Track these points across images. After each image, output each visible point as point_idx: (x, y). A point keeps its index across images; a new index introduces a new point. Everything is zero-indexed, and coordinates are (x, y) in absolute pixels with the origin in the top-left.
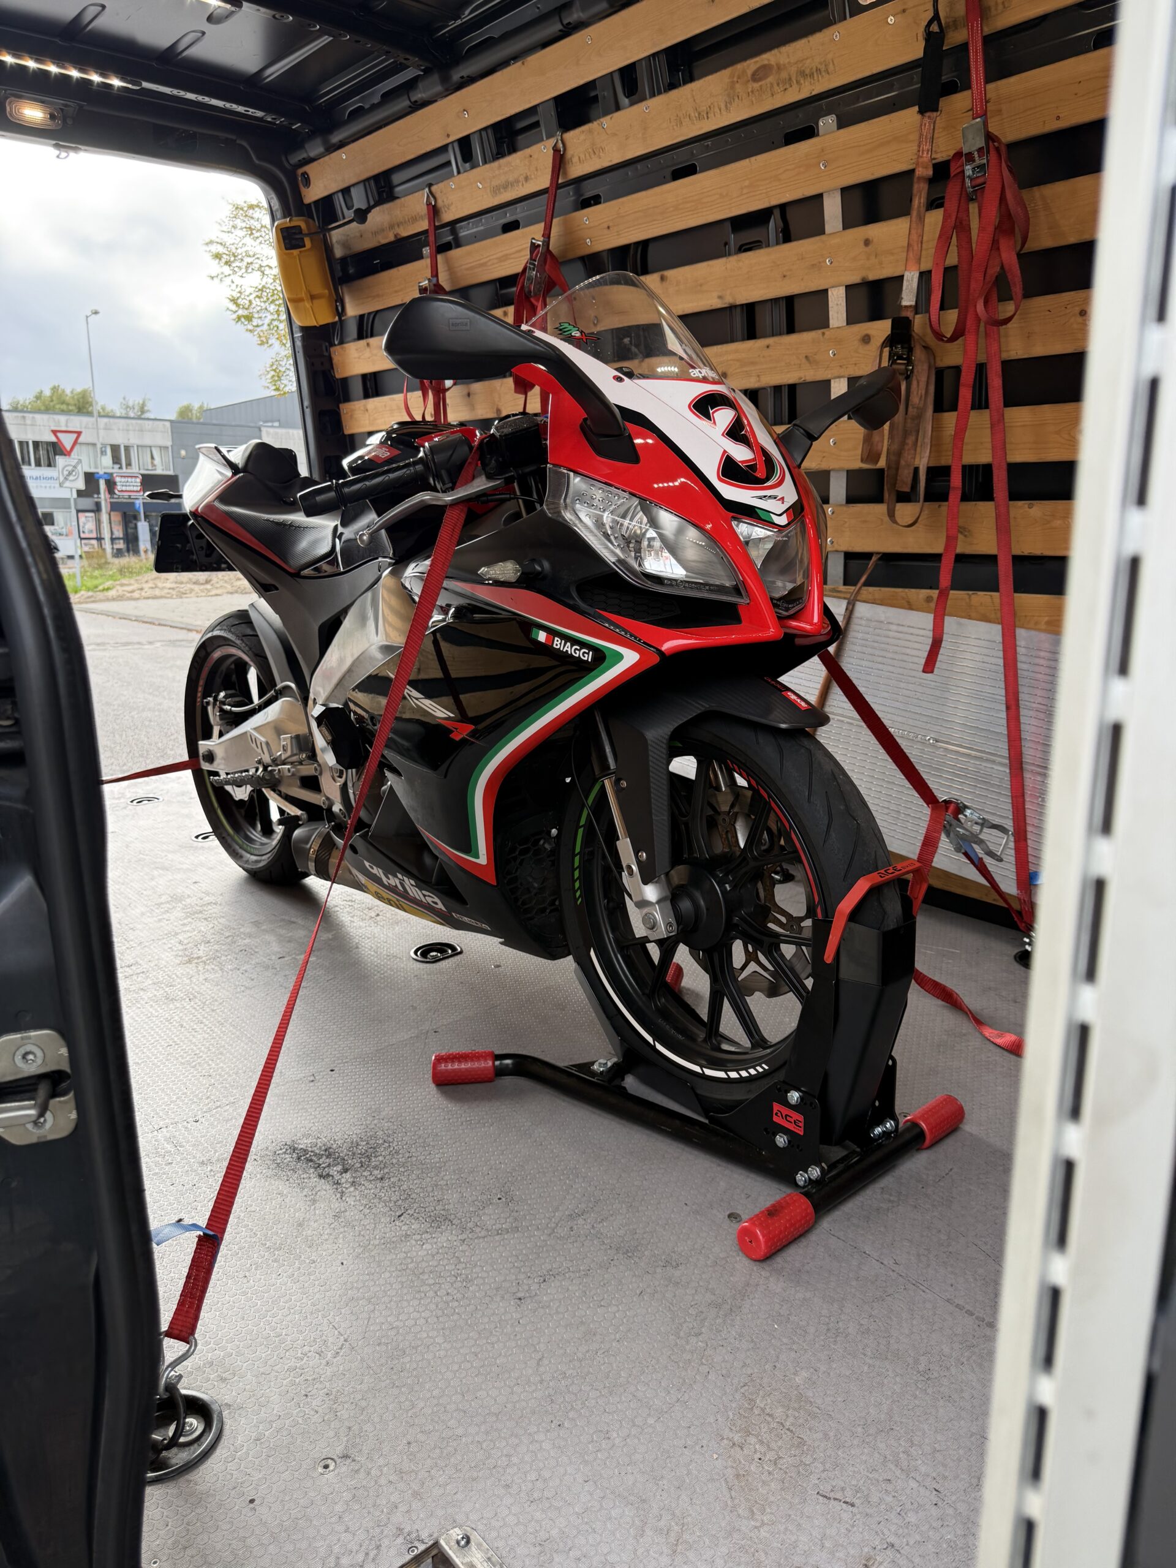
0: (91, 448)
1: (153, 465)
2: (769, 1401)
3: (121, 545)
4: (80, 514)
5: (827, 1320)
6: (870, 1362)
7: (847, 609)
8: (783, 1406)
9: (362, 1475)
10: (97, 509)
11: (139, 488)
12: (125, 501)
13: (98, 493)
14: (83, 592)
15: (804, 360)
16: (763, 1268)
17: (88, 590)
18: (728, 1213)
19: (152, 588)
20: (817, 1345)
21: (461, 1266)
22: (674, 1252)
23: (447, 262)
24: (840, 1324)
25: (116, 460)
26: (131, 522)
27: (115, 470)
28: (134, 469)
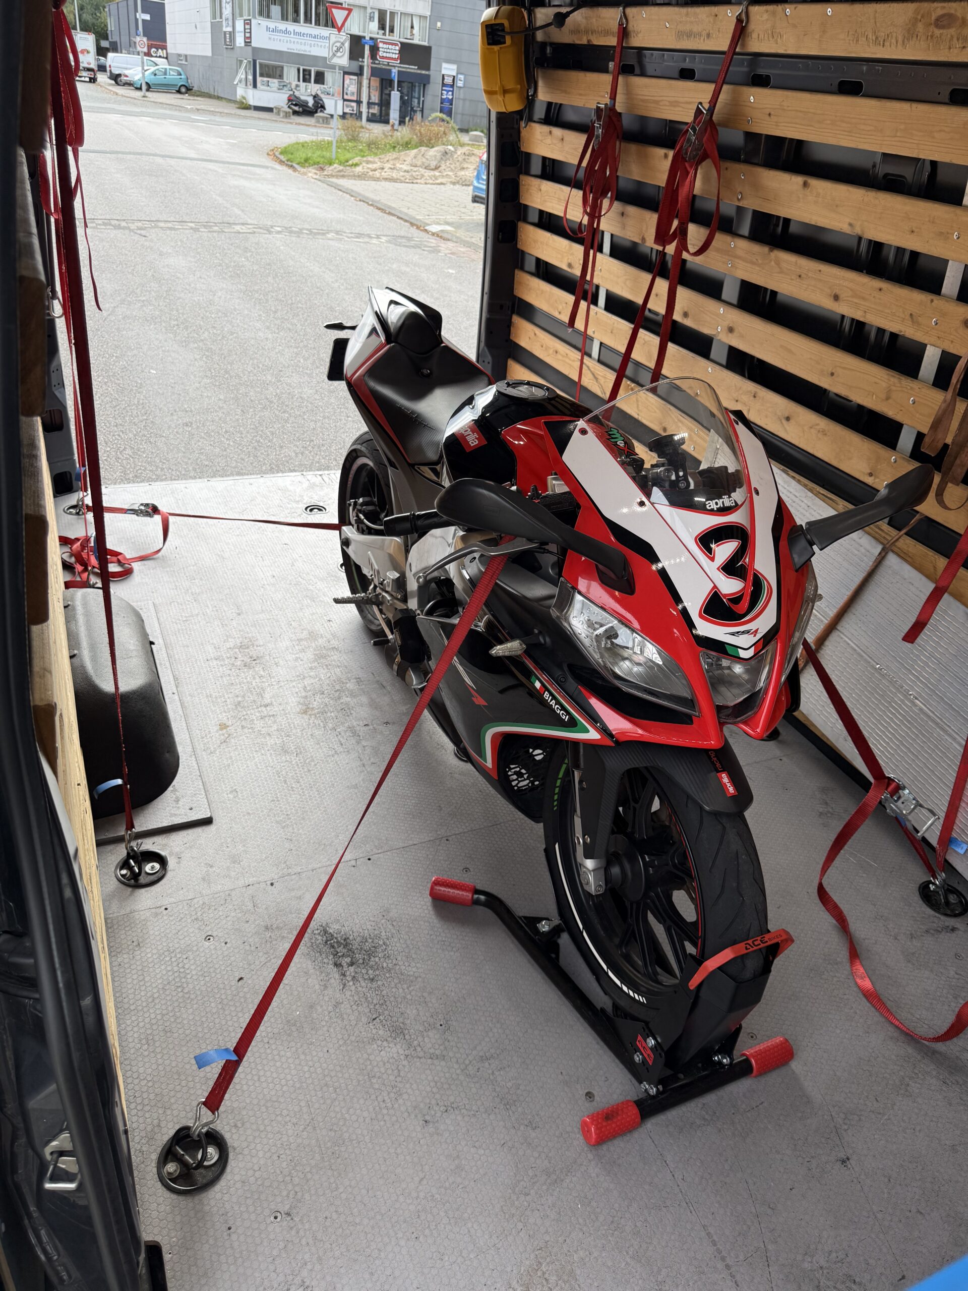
0: (362, 10)
1: (412, 34)
2: (550, 1268)
3: (375, 110)
4: (346, 76)
5: (615, 1213)
6: (629, 1260)
7: (880, 554)
8: (557, 1276)
9: (293, 1232)
10: (360, 73)
11: (397, 56)
12: (384, 67)
13: (363, 58)
14: (335, 165)
15: (908, 317)
16: (591, 1151)
17: (341, 163)
18: (586, 1091)
19: (391, 168)
20: (599, 1233)
21: (399, 1079)
22: (537, 1115)
23: (627, 86)
24: (623, 1220)
25: (382, 27)
26: (386, 88)
27: (379, 35)
28: (396, 37)
